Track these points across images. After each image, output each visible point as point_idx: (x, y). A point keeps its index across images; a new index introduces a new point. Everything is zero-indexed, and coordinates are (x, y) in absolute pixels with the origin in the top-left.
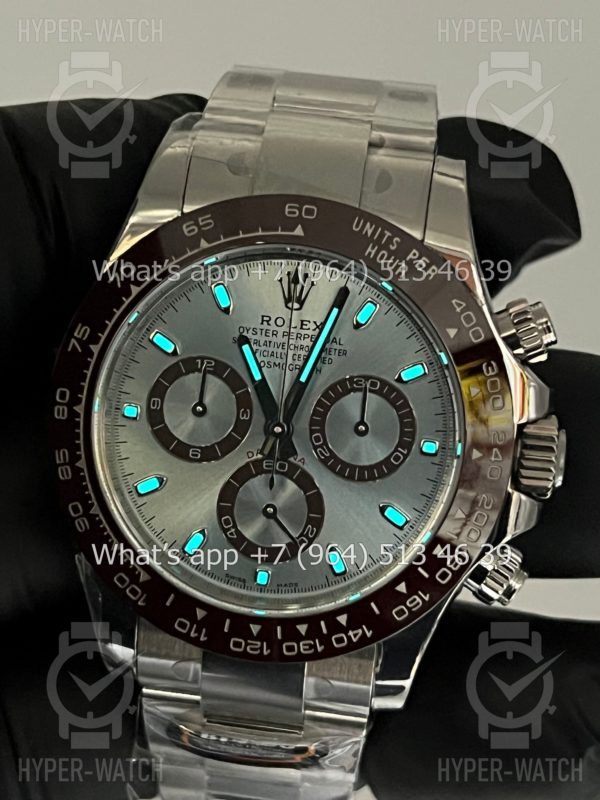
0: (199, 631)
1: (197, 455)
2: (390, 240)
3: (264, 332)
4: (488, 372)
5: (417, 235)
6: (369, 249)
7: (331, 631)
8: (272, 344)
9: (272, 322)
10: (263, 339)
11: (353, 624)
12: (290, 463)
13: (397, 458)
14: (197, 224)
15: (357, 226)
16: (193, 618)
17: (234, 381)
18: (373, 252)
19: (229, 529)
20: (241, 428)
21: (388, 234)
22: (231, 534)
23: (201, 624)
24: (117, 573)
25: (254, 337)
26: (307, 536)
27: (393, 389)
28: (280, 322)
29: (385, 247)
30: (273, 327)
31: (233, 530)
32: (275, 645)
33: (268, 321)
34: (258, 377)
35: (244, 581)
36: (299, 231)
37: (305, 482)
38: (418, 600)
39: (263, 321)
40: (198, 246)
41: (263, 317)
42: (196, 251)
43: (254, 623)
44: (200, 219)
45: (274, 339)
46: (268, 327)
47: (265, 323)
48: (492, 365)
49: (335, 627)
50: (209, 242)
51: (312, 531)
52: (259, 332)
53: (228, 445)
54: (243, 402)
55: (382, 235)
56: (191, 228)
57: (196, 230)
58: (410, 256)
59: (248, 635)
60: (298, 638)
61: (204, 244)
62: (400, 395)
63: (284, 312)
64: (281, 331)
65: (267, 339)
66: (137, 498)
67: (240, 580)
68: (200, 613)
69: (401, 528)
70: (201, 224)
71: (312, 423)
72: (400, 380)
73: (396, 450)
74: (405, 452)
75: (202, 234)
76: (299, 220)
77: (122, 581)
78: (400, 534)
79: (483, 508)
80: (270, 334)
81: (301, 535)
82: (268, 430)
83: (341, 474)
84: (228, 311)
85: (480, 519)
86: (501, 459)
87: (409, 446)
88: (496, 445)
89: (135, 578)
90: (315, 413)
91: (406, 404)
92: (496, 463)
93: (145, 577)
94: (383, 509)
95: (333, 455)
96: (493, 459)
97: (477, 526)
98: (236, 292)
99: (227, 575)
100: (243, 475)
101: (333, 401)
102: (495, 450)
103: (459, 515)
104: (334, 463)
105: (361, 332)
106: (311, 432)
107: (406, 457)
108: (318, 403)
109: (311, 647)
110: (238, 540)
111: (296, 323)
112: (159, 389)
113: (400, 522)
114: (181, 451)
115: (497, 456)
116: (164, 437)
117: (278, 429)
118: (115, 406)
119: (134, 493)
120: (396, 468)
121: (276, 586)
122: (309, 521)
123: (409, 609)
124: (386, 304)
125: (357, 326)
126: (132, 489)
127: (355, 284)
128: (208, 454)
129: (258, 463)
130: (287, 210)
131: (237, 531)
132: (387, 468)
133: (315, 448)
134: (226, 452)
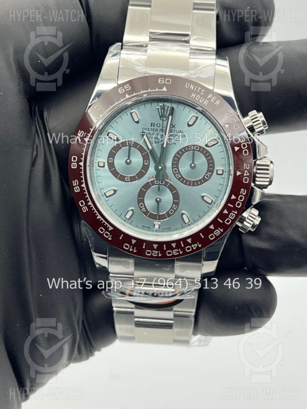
0: (133, 248)
1: (128, 180)
2: (201, 90)
3: (152, 129)
4: (241, 141)
5: (211, 88)
6: (193, 95)
7: (185, 245)
8: (156, 134)
9: (155, 125)
10: (152, 132)
11: (193, 242)
12: (166, 181)
13: (207, 176)
14: (124, 88)
15: (187, 86)
16: (130, 243)
17: (141, 150)
19: (143, 208)
20: (145, 168)
21: (200, 88)
22: (144, 210)
23: (134, 246)
24: (99, 228)
25: (148, 132)
26: (173, 209)
27: (204, 149)
28: (158, 125)
29: (199, 93)
30: (156, 127)
32: (163, 252)
34: (150, 147)
35: (150, 228)
36: (165, 89)
37: (172, 188)
38: (219, 231)
40: (125, 97)
41: (152, 124)
42: (124, 99)
43: (155, 244)
44: (125, 86)
46: (154, 128)
47: (153, 126)
48: (243, 138)
49: (186, 244)
50: (129, 95)
51: (175, 207)
52: (150, 130)
53: (140, 175)
54: (145, 158)
55: (197, 89)
56: (122, 90)
57: (124, 91)
58: (209, 96)
59: (153, 249)
60: (172, 249)
61: (127, 96)
62: (207, 152)
63: (161, 122)
64: (159, 128)
65: (154, 132)
66: (106, 198)
67: (148, 227)
68: (134, 241)
69: (210, 204)
70: (126, 88)
71: (173, 164)
72: (207, 145)
73: (207, 173)
74: (210, 174)
75: (126, 92)
76: (165, 85)
77: (102, 230)
78: (210, 206)
79: (242, 194)
80: (155, 130)
81: (171, 208)
82: (156, 168)
83: (186, 184)
84: (137, 122)
85: (241, 198)
86: (248, 175)
87: (212, 172)
88: (246, 169)
89: (107, 229)
90: (174, 160)
91: (210, 155)
92: (246, 176)
93: (111, 228)
94: (203, 197)
95: (182, 177)
96: (245, 175)
97: (240, 201)
98: (141, 114)
99: (143, 226)
100: (147, 186)
101: (181, 156)
102: (246, 171)
103: (233, 197)
104: (182, 180)
105: (191, 127)
106: (173, 168)
107: (211, 176)
108: (175, 156)
109: (178, 252)
110: (146, 212)
111: (165, 125)
112: (112, 155)
113: (210, 201)
114: (122, 178)
115: (247, 173)
116: (115, 173)
117: (160, 168)
118: (95, 162)
119: (104, 196)
120: (207, 180)
121: (162, 229)
122: (174, 203)
123: (215, 235)
124: (200, 116)
125: (189, 125)
126: (103, 194)
127: (187, 109)
128: (133, 179)
129: (153, 182)
130: (159, 81)
131: (146, 209)
132: (204, 180)
133: (175, 174)
134: (140, 178)
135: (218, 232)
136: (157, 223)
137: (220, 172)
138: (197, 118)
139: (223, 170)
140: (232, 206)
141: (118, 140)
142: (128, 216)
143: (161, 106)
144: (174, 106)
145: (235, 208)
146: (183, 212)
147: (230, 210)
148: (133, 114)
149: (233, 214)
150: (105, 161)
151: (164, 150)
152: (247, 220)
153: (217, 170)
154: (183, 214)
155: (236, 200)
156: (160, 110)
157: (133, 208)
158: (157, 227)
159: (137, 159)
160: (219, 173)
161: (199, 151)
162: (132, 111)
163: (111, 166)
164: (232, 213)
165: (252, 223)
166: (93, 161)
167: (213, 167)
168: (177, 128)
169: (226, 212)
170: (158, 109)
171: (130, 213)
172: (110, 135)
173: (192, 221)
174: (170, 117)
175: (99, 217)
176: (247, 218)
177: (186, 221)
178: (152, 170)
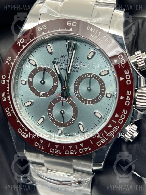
0: (41, 146)
1: (42, 95)
3: (61, 60)
4: (126, 73)
6: (91, 35)
7: (79, 148)
8: (64, 63)
9: (64, 57)
10: (61, 62)
11: (85, 146)
12: (69, 99)
13: (99, 98)
14: (42, 27)
15: (88, 28)
16: (39, 142)
17: (52, 74)
18: (93, 36)
19: (51, 117)
20: (55, 88)
21: (97, 31)
22: (51, 118)
24: (18, 129)
25: (58, 61)
26: (73, 120)
27: (98, 77)
28: (66, 57)
29: (97, 35)
30: (64, 58)
31: (52, 117)
32: (63, 152)
33: (63, 57)
34: (59, 73)
35: (55, 132)
36: (71, 30)
37: (73, 104)
38: (104, 140)
39: (61, 56)
41: (61, 55)
42: (41, 35)
43: (57, 145)
44: (43, 26)
45: (64, 62)
46: (63, 58)
47: (62, 57)
48: (127, 71)
50: (45, 33)
51: (75, 118)
53: (51, 92)
54: (55, 80)
55: (96, 31)
56: (40, 29)
58: (104, 38)
59: (55, 148)
60: (69, 150)
61: (43, 33)
62: (101, 79)
63: (67, 54)
64: (66, 59)
65: (63, 62)
66: (25, 107)
67: (54, 132)
68: (42, 141)
70: (43, 27)
71: (75, 87)
72: (100, 74)
73: (99, 95)
74: (102, 96)
75: (43, 30)
76: (71, 26)
77: (20, 131)
78: (100, 120)
79: (124, 114)
80: (63, 60)
81: (71, 119)
82: (62, 88)
83: (83, 102)
84: (51, 53)
85: (123, 117)
86: (129, 99)
87: (103, 95)
88: (128, 95)
89: (23, 131)
90: (75, 84)
91: (103, 82)
92: (128, 100)
93: (26, 130)
94: (95, 113)
95: (81, 97)
96: (127, 99)
97: (122, 119)
98: (54, 48)
99: (50, 130)
100: (55, 101)
101: (81, 81)
102: (128, 96)
103: (117, 115)
104: (81, 99)
105: (90, 60)
106: (75, 89)
107: (102, 98)
108: (77, 81)
109: (73, 152)
110: (53, 121)
111: (70, 57)
112: (31, 76)
113: (100, 116)
114: (38, 94)
115: (128, 98)
116: (33, 90)
117: (64, 88)
118: (19, 80)
119: (24, 105)
120: (99, 101)
121: (64, 133)
122: (74, 115)
123: (102, 142)
124: (97, 52)
125: (88, 59)
126: (24, 104)
127: (88, 47)
128: (45, 95)
129: (59, 98)
130: (68, 23)
131: (53, 118)
132: (96, 101)
133: (76, 94)
134: (50, 95)
136: (61, 129)
137: (109, 95)
138: (95, 53)
139: (111, 94)
140: (116, 122)
141: (36, 65)
142: (40, 122)
144: (78, 44)
145: (118, 124)
146: (80, 122)
147: (114, 125)
148: (48, 47)
149: (116, 128)
150: (26, 80)
151: (68, 76)
152: (127, 133)
153: (107, 94)
154: (79, 124)
155: (119, 118)
157: (44, 116)
158: (60, 132)
159: (49, 82)
160: (107, 96)
161: (94, 78)
162: (47, 45)
163: (30, 84)
164: (115, 127)
165: (131, 136)
166: (18, 79)
167: (104, 91)
168: (79, 60)
169: (110, 126)
170: (66, 44)
171: (42, 120)
172: (31, 61)
173: (86, 130)
174: (74, 51)
175: (18, 121)
177: (82, 129)
178: (59, 90)
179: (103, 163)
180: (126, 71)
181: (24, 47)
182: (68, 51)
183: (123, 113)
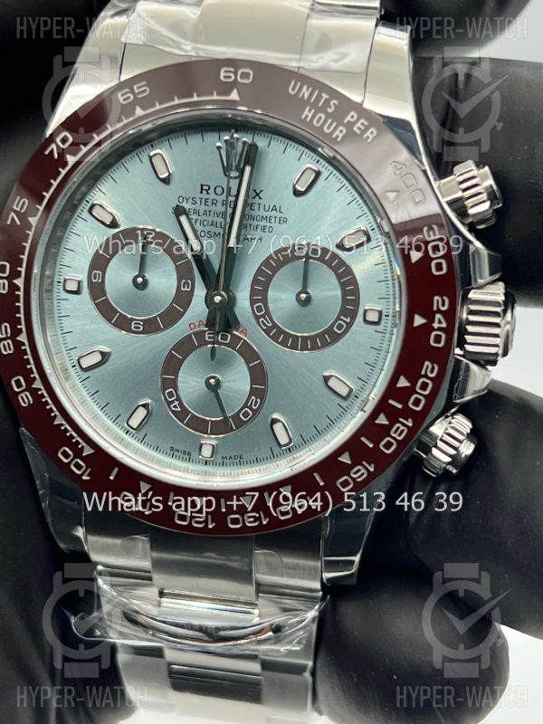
0: (143, 505)
1: (139, 328)
2: (327, 101)
3: (203, 201)
4: (429, 236)
5: (356, 98)
6: (306, 112)
8: (212, 213)
9: (211, 191)
10: (202, 208)
12: (233, 335)
13: (340, 327)
14: (132, 91)
15: (293, 89)
16: (136, 491)
18: (310, 115)
19: (173, 402)
20: (183, 299)
21: (325, 96)
22: (175, 407)
23: (145, 498)
24: (59, 449)
25: (194, 207)
26: (250, 408)
27: (334, 256)
28: (219, 190)
29: (323, 109)
30: (212, 196)
31: (176, 403)
32: (220, 519)
33: (207, 191)
34: (196, 247)
35: (189, 454)
36: (234, 96)
37: (249, 354)
38: (363, 471)
39: (202, 189)
40: (134, 113)
41: (202, 186)
42: (132, 119)
43: (199, 495)
44: (135, 87)
45: (213, 208)
46: (208, 196)
47: (204, 192)
48: (433, 229)
49: (279, 499)
50: (144, 109)
51: (256, 402)
52: (198, 201)
53: (171, 316)
54: (183, 273)
55: (319, 97)
56: (126, 96)
57: (132, 97)
58: (349, 118)
60: (242, 510)
61: (139, 112)
62: (342, 263)
63: (223, 182)
64: (221, 199)
65: (207, 208)
66: (80, 372)
67: (184, 453)
68: (144, 487)
69: (345, 398)
70: (136, 91)
71: (253, 292)
72: (340, 246)
73: (338, 319)
74: (348, 320)
75: (137, 102)
76: (234, 84)
77: (66, 455)
78: (344, 404)
79: (426, 376)
80: (210, 203)
81: (245, 406)
82: (209, 300)
83: (284, 343)
84: (166, 181)
85: (424, 386)
86: (444, 325)
87: (353, 315)
88: (439, 311)
89: (78, 452)
90: (255, 281)
91: (349, 271)
92: (439, 329)
93: (88, 451)
94: (326, 379)
95: (275, 325)
96: (436, 325)
97: (421, 394)
98: (175, 162)
99: (172, 449)
100: (185, 347)
101: (275, 271)
102: (438, 316)
103: (403, 383)
104: (276, 333)
105: (301, 199)
106: (253, 302)
107: (349, 325)
108: (259, 272)
109: (256, 519)
110: (182, 414)
111: (234, 192)
112: (100, 263)
113: (344, 391)
114: (123, 324)
115: (440, 322)
116: (106, 310)
117: (217, 299)
118: (56, 280)
119: (77, 367)
120: (339, 337)
121: (222, 459)
122: (253, 392)
123: (354, 480)
124: (326, 169)
125: (297, 193)
126: (76, 363)
127: (294, 151)
128: (150, 327)
129: (200, 335)
130: (222, 74)
131: (181, 404)
132: (330, 337)
133: (257, 318)
134: (168, 325)
135: (360, 473)
136: (209, 441)
137: (372, 317)
138: (318, 174)
139: (380, 312)
140: (400, 406)
141: (114, 224)
142: (135, 422)
143: (226, 141)
144: (261, 142)
145: (407, 413)
146: (275, 416)
147: (394, 416)
148: (153, 160)
149: (402, 428)
150: (83, 277)
151: (230, 257)
152: (440, 444)
153: (365, 311)
154: (274, 421)
155: (411, 390)
156: (223, 152)
157: (149, 401)
158: (207, 452)
159: (163, 281)
160: (368, 318)
161: (321, 259)
162: (152, 154)
163: (97, 290)
164: (398, 425)
165: (453, 452)
166: (52, 277)
167: (356, 303)
168: (267, 199)
169: (382, 420)
170: (219, 148)
171: (142, 413)
172: (96, 211)
173: (296, 439)
174: (248, 169)
175: (59, 420)
176: (441, 440)
177: (283, 439)
178: (198, 308)
179: (357, 559)
180: (428, 230)
181: (71, 160)
182: (226, 170)
183: (423, 373)
